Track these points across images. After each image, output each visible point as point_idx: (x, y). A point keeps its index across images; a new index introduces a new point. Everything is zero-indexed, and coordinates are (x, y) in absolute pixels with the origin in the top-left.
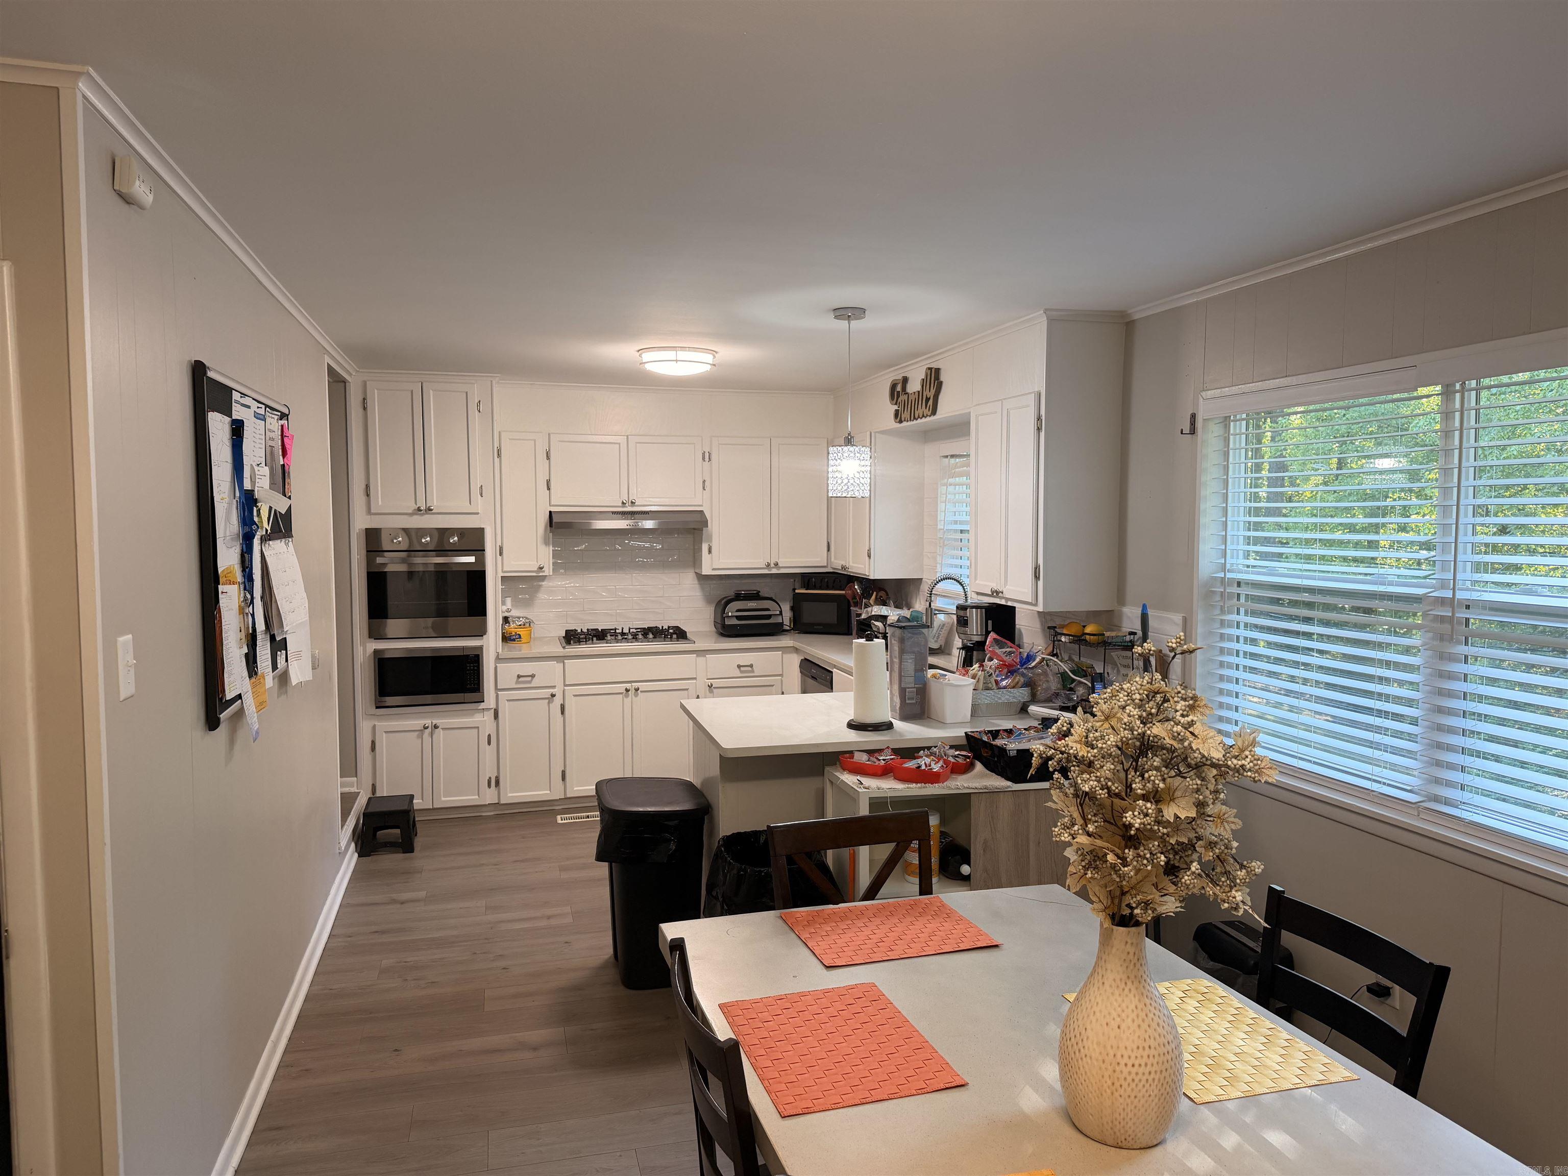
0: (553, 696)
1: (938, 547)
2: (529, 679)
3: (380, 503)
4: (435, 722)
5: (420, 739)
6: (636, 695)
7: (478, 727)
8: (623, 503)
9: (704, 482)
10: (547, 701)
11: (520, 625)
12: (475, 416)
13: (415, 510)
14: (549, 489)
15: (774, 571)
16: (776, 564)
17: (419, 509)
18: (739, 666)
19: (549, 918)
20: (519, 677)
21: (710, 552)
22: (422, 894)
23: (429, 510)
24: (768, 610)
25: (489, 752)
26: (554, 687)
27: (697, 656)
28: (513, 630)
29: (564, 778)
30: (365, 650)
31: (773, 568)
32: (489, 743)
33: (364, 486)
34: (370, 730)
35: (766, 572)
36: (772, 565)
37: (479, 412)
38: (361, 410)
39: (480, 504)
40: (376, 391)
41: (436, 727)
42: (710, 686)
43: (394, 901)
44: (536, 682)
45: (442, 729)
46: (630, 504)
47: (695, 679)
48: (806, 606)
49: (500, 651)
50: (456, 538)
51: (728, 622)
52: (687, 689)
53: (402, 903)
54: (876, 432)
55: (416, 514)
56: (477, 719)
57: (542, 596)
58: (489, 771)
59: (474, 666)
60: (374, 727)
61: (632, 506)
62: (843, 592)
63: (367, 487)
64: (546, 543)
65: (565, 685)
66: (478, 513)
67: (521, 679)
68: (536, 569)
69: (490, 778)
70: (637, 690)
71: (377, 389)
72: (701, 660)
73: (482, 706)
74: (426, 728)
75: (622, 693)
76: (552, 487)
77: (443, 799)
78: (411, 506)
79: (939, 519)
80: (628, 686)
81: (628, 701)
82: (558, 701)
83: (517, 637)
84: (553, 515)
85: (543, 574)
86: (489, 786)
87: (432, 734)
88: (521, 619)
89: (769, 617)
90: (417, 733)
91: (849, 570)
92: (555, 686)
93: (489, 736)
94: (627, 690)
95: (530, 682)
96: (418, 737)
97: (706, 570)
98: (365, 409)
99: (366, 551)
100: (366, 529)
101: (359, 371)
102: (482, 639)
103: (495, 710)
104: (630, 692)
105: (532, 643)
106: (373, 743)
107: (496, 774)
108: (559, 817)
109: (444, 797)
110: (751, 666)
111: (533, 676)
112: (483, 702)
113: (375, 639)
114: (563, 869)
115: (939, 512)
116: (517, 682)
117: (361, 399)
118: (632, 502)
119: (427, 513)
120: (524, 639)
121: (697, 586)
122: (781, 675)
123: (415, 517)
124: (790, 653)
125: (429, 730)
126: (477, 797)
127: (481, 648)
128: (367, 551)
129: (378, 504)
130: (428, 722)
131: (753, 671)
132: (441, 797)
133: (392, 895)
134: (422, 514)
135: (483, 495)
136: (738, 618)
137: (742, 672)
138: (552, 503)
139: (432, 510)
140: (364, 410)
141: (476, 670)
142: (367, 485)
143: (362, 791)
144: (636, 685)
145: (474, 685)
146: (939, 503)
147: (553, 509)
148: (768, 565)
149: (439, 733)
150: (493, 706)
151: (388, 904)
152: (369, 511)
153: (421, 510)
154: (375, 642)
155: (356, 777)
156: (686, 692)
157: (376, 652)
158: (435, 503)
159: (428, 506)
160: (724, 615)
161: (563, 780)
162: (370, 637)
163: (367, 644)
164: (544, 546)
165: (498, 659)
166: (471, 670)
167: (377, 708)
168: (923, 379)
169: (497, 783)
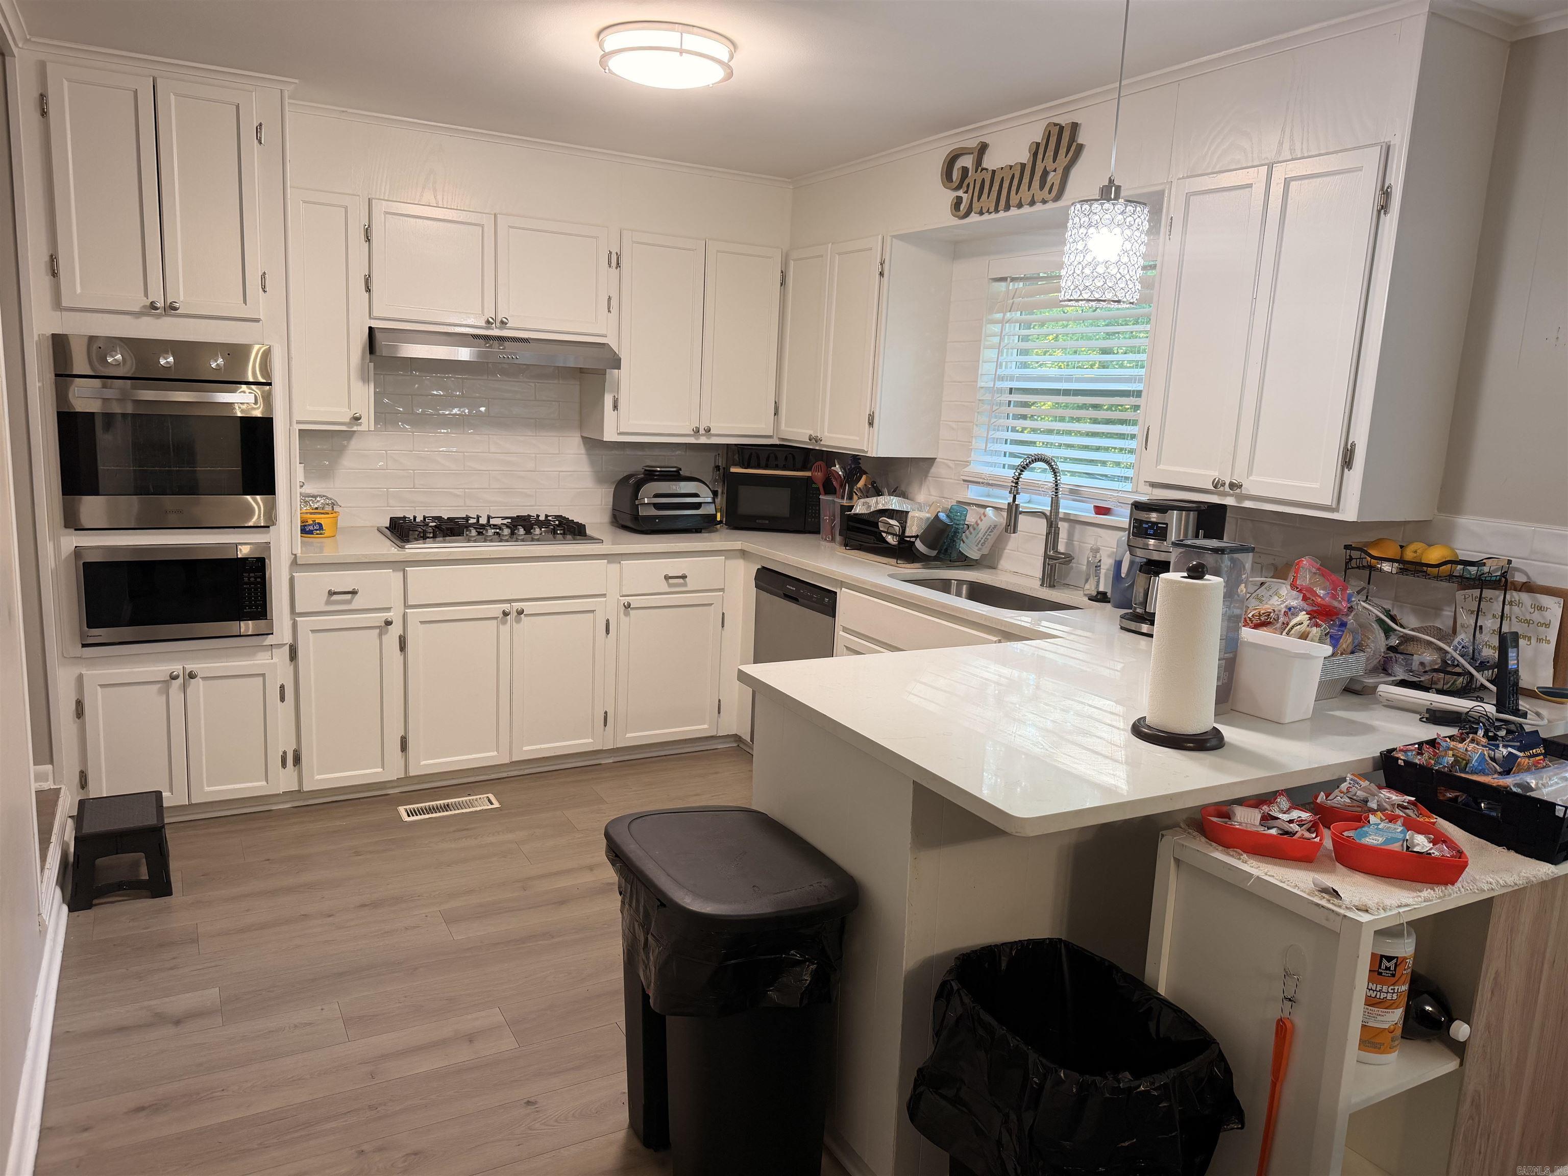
0: (388, 623)
1: (976, 414)
2: (349, 596)
3: (79, 291)
4: (190, 667)
5: (164, 698)
6: (518, 621)
7: (263, 675)
8: (488, 322)
9: (610, 298)
10: (378, 631)
11: (317, 508)
12: (254, 153)
13: (144, 307)
14: (368, 290)
15: (703, 440)
16: (708, 430)
17: (153, 306)
18: (667, 578)
19: (471, 1038)
20: (331, 593)
21: (615, 407)
22: (212, 995)
23: (171, 308)
24: (696, 495)
25: (282, 713)
26: (388, 609)
27: (608, 562)
28: (309, 516)
29: (404, 745)
30: (57, 548)
31: (703, 435)
32: (282, 699)
33: (46, 258)
34: (72, 684)
35: (692, 440)
36: (702, 431)
37: (261, 143)
38: (37, 115)
39: (260, 305)
40: (66, 83)
41: (192, 676)
42: (628, 606)
43: (160, 1019)
44: (358, 602)
45: (202, 678)
46: (498, 324)
47: (604, 595)
48: (744, 492)
49: (298, 551)
50: (220, 361)
51: (643, 512)
52: (593, 611)
53: (177, 1022)
54: (893, 237)
55: (148, 315)
56: (261, 660)
57: (348, 462)
58: (284, 743)
59: (256, 578)
60: (80, 679)
61: (501, 328)
62: (808, 474)
63: (53, 259)
64: (365, 379)
65: (406, 606)
66: (257, 320)
67: (335, 597)
68: (348, 420)
69: (285, 753)
70: (520, 612)
71: (69, 80)
72: (614, 567)
73: (269, 640)
74: (174, 678)
75: (496, 618)
76: (375, 287)
77: (207, 789)
78: (138, 302)
79: (980, 373)
80: (506, 607)
81: (505, 629)
82: (395, 630)
83: (317, 527)
84: (378, 336)
85: (359, 428)
86: (284, 764)
87: (184, 688)
88: (318, 499)
89: (698, 506)
90: (158, 686)
91: (822, 443)
92: (390, 608)
93: (282, 687)
94: (505, 614)
95: (349, 602)
96: (160, 692)
97: (610, 435)
98: (44, 113)
99: (53, 375)
100: (52, 334)
101: (29, 40)
102: (269, 532)
103: (291, 646)
104: (509, 617)
105: (338, 537)
106: (79, 704)
107: (294, 747)
108: (402, 810)
109: (208, 786)
110: (684, 577)
111: (354, 593)
112: (272, 634)
113: (76, 530)
114: (451, 919)
115: (981, 362)
116: (328, 603)
117: (36, 95)
118: (502, 322)
119: (166, 315)
120: (327, 531)
121: (584, 458)
122: (722, 590)
123: (146, 320)
124: (736, 558)
125: (180, 680)
126: (264, 783)
127: (267, 546)
128: (57, 375)
129: (75, 292)
130: (177, 668)
131: (685, 585)
132: (203, 787)
133: (152, 1003)
134: (159, 316)
135: (267, 289)
136: (658, 506)
137: (670, 585)
138: (375, 313)
139: (176, 309)
140: (43, 115)
141: (258, 583)
142: (52, 256)
143: (63, 787)
144: (517, 606)
145: (257, 608)
146: (982, 348)
147: (375, 324)
148: (697, 431)
149: (197, 685)
150: (288, 639)
151: (150, 1025)
152: (57, 304)
153: (156, 309)
154: (77, 535)
155: (52, 762)
156: (591, 615)
157: (78, 552)
158: (180, 295)
159: (169, 301)
160: (637, 502)
161: (402, 751)
162: (67, 526)
163: (62, 539)
164: (360, 384)
165: (295, 563)
166: (252, 583)
167: (84, 646)
168: (1038, 144)
169: (297, 760)
